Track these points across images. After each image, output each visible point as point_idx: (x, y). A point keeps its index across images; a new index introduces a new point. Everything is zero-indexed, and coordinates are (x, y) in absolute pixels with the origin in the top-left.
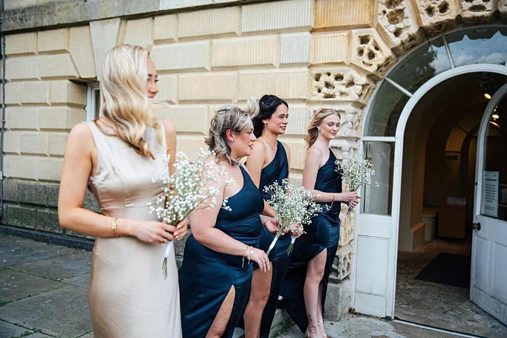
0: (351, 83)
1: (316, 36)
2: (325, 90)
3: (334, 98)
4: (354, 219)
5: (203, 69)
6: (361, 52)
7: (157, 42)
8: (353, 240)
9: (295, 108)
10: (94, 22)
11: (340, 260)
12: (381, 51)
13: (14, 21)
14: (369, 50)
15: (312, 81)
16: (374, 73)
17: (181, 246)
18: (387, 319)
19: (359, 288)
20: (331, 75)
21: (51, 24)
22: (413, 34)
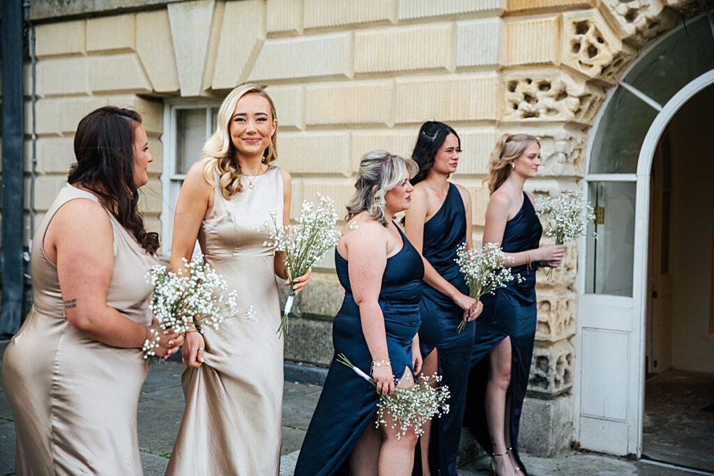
0: (563, 94)
1: (510, 23)
2: (524, 105)
3: (538, 117)
4: (576, 302)
5: (341, 77)
6: (577, 46)
7: (271, 35)
8: (574, 335)
9: (479, 134)
10: (175, 5)
11: (550, 363)
12: (607, 44)
13: (50, 3)
14: (589, 43)
15: (504, 91)
16: (597, 78)
17: (313, 348)
18: (630, 457)
19: (587, 411)
20: (532, 83)
21: (107, 8)
22: (654, 17)
